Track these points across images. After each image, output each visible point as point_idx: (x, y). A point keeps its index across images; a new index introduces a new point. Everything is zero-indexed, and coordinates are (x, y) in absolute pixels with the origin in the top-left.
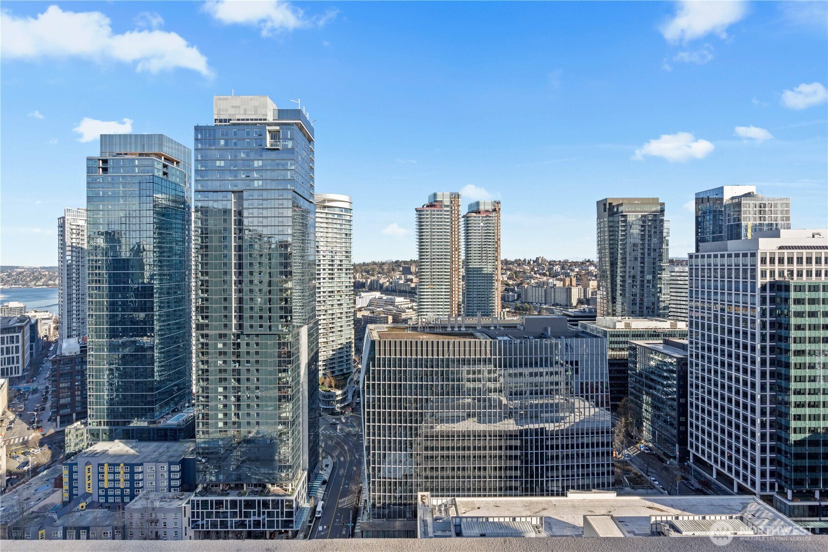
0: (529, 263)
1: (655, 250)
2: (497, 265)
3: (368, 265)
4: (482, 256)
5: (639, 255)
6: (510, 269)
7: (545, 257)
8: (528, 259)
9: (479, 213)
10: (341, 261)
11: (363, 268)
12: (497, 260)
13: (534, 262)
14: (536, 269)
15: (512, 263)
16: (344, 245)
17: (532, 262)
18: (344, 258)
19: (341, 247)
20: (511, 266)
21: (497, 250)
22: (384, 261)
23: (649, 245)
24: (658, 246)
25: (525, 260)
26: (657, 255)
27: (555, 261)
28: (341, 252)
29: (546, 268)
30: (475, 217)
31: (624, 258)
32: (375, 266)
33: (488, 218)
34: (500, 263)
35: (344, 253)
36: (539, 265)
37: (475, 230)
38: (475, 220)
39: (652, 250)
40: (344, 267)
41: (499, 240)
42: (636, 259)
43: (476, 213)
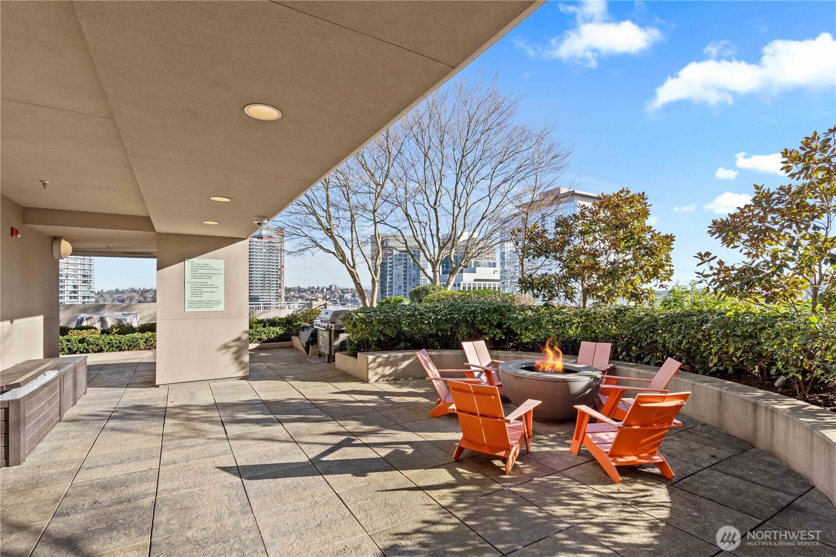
0: (322, 291)
1: (414, 280)
2: (280, 293)
3: (123, 292)
4: (264, 284)
5: (403, 284)
6: (302, 297)
7: (338, 285)
8: (321, 286)
9: (262, 238)
10: (75, 287)
11: (116, 296)
12: (280, 288)
13: (327, 290)
14: (328, 297)
15: (305, 291)
16: (79, 267)
17: (325, 290)
18: (79, 283)
19: (75, 270)
20: (304, 294)
21: (280, 277)
22: (147, 288)
23: (410, 275)
24: (416, 277)
25: (318, 288)
26: (416, 284)
27: (347, 289)
28: (74, 276)
29: (337, 296)
30: (257, 242)
31: (391, 287)
32: (134, 294)
33: (271, 244)
34: (283, 290)
35: (80, 278)
36: (332, 292)
37: (257, 256)
38: (257, 246)
39: (412, 280)
40: (80, 294)
41: (283, 267)
42: (400, 287)
43: (258, 238)
